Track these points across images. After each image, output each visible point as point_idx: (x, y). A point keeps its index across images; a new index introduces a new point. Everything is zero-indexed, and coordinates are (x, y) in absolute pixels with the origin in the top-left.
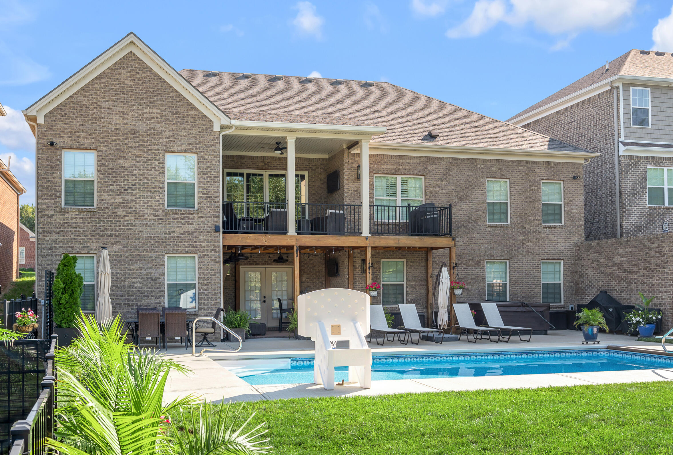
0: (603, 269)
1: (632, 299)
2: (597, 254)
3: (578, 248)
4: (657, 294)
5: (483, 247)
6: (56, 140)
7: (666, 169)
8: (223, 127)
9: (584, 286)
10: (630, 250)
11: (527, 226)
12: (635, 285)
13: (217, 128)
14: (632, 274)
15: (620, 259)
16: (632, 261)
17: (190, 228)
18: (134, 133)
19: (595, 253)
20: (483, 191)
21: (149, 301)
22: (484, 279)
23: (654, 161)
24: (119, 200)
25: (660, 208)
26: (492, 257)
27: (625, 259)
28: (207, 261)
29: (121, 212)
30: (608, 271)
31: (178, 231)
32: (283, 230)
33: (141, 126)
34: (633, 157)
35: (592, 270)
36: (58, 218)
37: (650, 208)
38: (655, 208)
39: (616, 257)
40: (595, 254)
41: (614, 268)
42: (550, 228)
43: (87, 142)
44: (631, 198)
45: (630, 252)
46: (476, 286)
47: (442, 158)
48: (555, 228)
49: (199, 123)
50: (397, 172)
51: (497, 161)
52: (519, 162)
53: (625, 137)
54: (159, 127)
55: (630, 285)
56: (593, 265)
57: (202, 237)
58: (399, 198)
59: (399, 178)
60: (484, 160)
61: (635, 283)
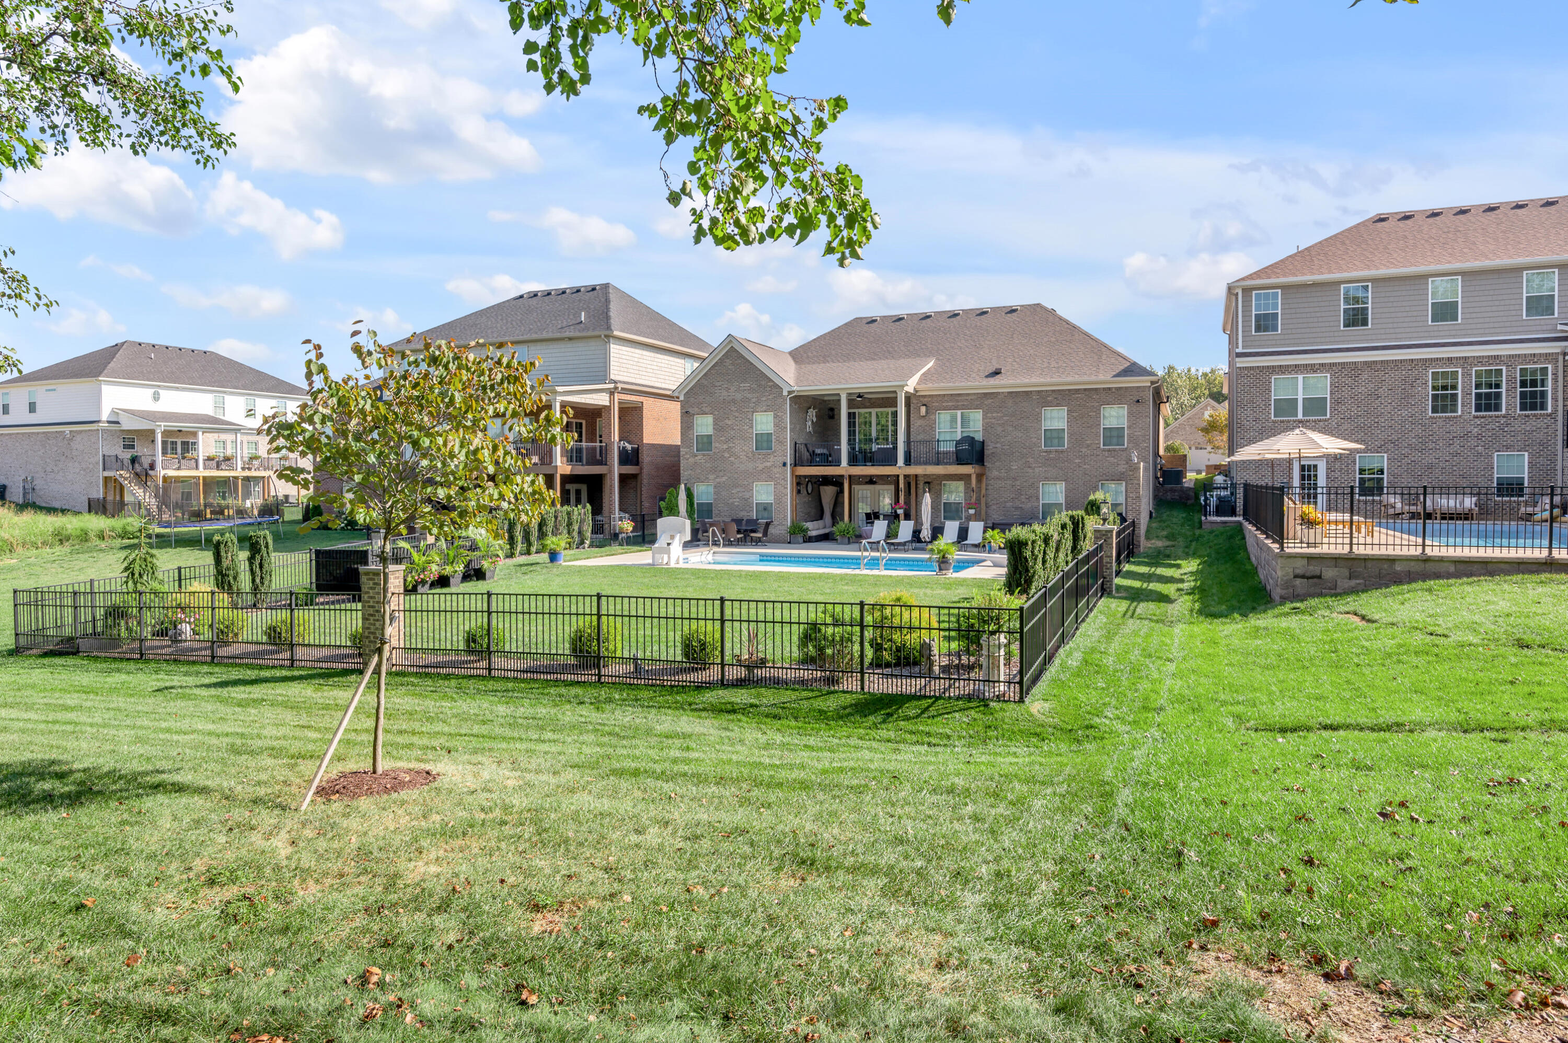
5: (1037, 470)
6: (690, 410)
7: (1300, 377)
8: (790, 393)
11: (1084, 450)
13: (785, 393)
17: (768, 464)
18: (734, 401)
20: (1038, 419)
21: (743, 515)
22: (1038, 499)
23: (1282, 369)
24: (725, 446)
25: (1289, 421)
26: (1047, 479)
28: (779, 487)
29: (726, 455)
31: (761, 467)
32: (838, 463)
33: (739, 396)
34: (1252, 368)
36: (692, 460)
37: (1274, 422)
38: (1282, 422)
42: (1109, 450)
43: (707, 410)
44: (1249, 412)
46: (1029, 505)
47: (998, 393)
48: (1114, 450)
49: (774, 390)
50: (956, 408)
51: (1053, 391)
52: (1077, 391)
53: (1243, 347)
54: (749, 396)
57: (775, 470)
58: (959, 429)
59: (959, 413)
60: (1039, 392)
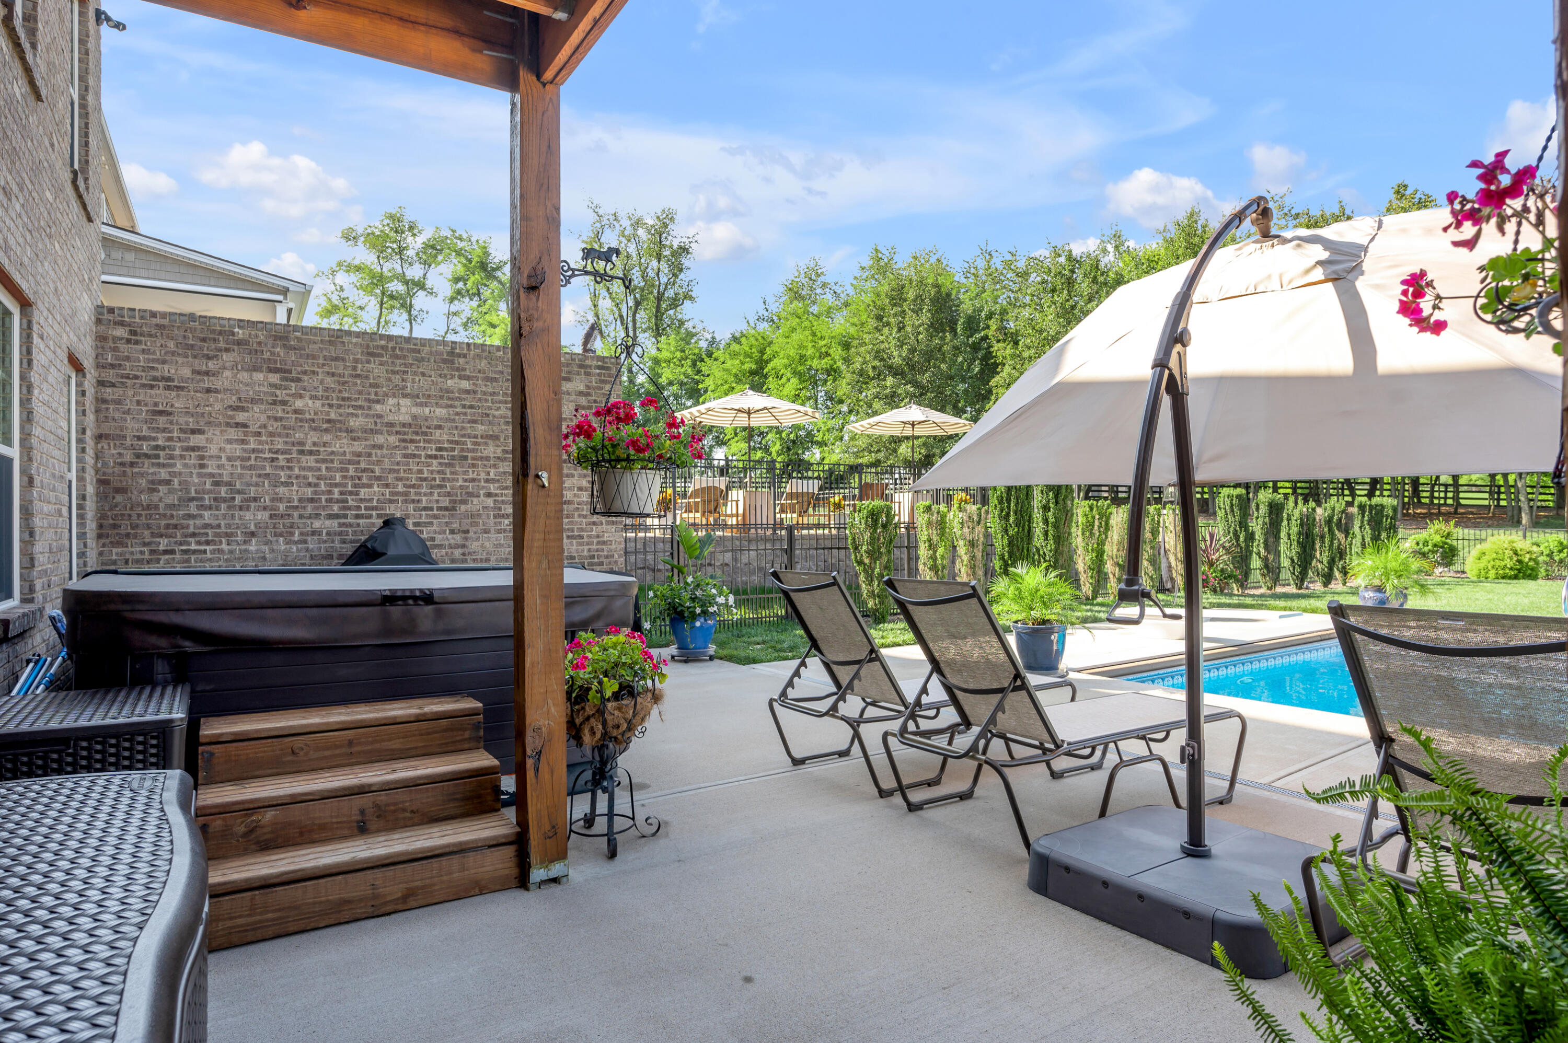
0: (313, 437)
1: (474, 546)
2: (275, 378)
3: (120, 332)
4: (582, 530)
9: (172, 499)
10: (465, 384)
12: (490, 502)
14: (474, 466)
15: (414, 410)
16: (475, 422)
19: (255, 369)
27: (440, 412)
30: (341, 445)
35: (233, 434)
39: (391, 401)
40: (258, 376)
41: (380, 439)
45: (467, 392)
55: (464, 502)
56: (241, 417)
61: (489, 495)
